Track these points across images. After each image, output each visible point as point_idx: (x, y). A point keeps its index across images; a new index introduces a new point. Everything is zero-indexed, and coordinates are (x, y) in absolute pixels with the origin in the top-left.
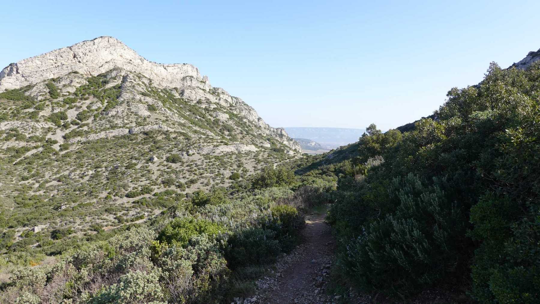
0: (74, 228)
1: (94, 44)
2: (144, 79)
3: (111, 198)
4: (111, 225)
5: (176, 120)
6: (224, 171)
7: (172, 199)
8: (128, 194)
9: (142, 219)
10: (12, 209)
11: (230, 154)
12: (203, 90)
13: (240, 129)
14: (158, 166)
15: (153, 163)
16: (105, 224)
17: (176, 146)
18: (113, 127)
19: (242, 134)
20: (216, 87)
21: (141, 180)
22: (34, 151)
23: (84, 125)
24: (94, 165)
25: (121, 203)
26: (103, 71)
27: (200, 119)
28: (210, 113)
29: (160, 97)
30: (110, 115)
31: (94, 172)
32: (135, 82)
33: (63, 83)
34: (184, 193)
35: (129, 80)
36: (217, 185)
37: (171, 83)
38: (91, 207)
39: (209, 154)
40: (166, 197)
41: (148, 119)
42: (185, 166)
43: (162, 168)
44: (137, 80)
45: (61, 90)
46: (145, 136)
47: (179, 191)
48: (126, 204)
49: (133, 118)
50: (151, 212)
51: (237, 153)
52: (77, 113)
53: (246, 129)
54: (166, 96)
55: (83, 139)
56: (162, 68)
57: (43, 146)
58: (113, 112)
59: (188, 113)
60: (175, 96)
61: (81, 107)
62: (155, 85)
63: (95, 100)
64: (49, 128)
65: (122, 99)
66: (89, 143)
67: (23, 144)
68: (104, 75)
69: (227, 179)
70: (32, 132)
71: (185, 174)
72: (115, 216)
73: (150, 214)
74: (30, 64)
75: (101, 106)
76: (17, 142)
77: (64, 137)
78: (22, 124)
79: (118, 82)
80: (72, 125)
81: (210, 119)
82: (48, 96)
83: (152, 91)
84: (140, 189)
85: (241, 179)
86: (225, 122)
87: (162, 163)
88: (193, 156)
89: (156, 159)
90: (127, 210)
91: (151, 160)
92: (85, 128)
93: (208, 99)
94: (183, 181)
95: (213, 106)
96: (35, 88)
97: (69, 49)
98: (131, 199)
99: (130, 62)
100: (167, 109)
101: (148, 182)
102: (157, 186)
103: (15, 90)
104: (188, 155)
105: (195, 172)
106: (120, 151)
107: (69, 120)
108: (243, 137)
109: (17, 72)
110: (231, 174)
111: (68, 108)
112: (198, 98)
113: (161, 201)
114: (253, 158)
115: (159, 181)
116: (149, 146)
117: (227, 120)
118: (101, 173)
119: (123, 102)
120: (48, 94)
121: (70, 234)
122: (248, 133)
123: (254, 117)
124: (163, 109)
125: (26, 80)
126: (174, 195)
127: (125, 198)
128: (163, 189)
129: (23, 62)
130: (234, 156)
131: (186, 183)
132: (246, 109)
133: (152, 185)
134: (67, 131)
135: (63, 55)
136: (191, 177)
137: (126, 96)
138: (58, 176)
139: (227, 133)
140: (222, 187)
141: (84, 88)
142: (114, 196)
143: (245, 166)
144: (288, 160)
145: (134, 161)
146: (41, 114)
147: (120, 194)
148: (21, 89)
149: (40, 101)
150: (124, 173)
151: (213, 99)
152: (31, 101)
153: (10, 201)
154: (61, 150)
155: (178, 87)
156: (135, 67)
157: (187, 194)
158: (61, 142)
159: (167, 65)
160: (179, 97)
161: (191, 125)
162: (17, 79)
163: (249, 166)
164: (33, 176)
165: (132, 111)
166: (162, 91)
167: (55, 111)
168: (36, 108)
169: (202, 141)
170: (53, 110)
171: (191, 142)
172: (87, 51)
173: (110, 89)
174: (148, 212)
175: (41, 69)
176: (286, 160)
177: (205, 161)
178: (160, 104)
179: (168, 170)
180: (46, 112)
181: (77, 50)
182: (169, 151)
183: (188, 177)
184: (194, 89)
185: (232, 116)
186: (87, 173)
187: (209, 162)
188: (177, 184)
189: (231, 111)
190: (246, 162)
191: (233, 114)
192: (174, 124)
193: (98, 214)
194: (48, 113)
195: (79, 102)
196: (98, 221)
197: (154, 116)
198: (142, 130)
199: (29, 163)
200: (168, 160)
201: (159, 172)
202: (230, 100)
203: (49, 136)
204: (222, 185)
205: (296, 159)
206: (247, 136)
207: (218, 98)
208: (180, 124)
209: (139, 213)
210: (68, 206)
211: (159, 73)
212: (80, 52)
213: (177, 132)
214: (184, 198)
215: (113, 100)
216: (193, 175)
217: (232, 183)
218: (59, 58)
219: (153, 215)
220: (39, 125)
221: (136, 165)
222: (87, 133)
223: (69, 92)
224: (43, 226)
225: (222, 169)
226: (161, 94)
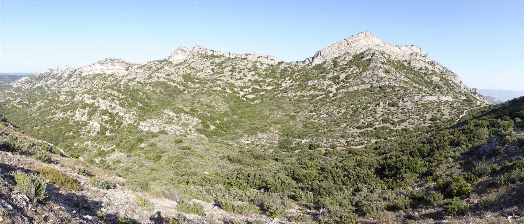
0: (321, 144)
1: (358, 36)
2: (385, 54)
3: (347, 128)
4: (342, 147)
5: (402, 79)
6: (427, 114)
7: (385, 133)
8: (358, 126)
9: (362, 145)
10: (300, 128)
11: (433, 102)
12: (424, 61)
13: (446, 87)
14: (382, 109)
15: (379, 106)
16: (339, 145)
17: (396, 95)
18: (362, 84)
19: (447, 90)
20: (433, 60)
21: (369, 117)
22: (321, 97)
23: (348, 82)
24: (347, 106)
25: (353, 132)
26: (362, 51)
27: (420, 80)
28: (427, 76)
29: (394, 65)
30: (362, 76)
31: (345, 111)
32: (379, 57)
33: (341, 59)
34: (395, 129)
35: (375, 55)
36: (420, 124)
37: (403, 57)
38: (335, 133)
39: (418, 102)
40: (382, 131)
41: (384, 78)
42: (399, 109)
43: (384, 110)
44: (380, 55)
45: (339, 63)
46: (380, 89)
47: (392, 127)
48: (355, 133)
49: (375, 78)
50: (369, 141)
51: (438, 102)
52: (346, 75)
53: (451, 87)
54: (398, 65)
55: (346, 91)
56: (397, 48)
57: (325, 94)
58: (364, 75)
59: (412, 76)
60: (405, 65)
61: (348, 72)
62: (392, 58)
63: (356, 67)
64: (330, 84)
65: (370, 67)
66: (348, 93)
67: (316, 93)
68: (362, 54)
69: (428, 120)
70: (322, 86)
71: (398, 115)
72: (346, 141)
73: (369, 142)
74: (326, 50)
75: (358, 71)
76: (314, 91)
77: (336, 89)
78: (318, 82)
79: (369, 57)
80: (341, 83)
81: (427, 80)
82: (333, 67)
83: (390, 61)
84: (366, 123)
85: (438, 121)
86: (437, 82)
87: (385, 107)
88: (407, 102)
89: (381, 104)
90: (354, 138)
91: (378, 104)
92: (348, 84)
93: (427, 67)
94: (396, 120)
95: (429, 72)
96: (327, 63)
97: (345, 41)
98: (359, 130)
99: (378, 45)
100: (397, 73)
101: (373, 119)
102: (378, 123)
103: (319, 65)
104: (403, 102)
105: (406, 114)
106: (363, 98)
107: (341, 80)
108: (448, 92)
109: (321, 55)
110: (431, 117)
111: (341, 73)
112: (420, 67)
113: (378, 134)
114: (450, 106)
115: (380, 119)
116: (381, 95)
117: (438, 81)
118: (349, 111)
119: (370, 68)
120: (333, 65)
121: (318, 148)
122: (451, 90)
123: (457, 80)
124: (394, 72)
125: (324, 59)
126: (388, 130)
127: (356, 129)
128: (381, 125)
129: (323, 50)
130: (436, 104)
131: (398, 122)
132: (452, 75)
133: (375, 122)
134: (339, 86)
135: (342, 44)
136: (402, 118)
137: (373, 64)
138: (327, 112)
139: (437, 89)
140: (423, 126)
141: (351, 61)
142: (350, 127)
143: (442, 111)
144: (475, 108)
145: (369, 105)
146: (328, 76)
147: (354, 126)
148: (322, 63)
149: (329, 70)
150: (361, 112)
151: (430, 67)
152: (324, 69)
153: (301, 123)
154: (333, 97)
155: (407, 60)
156: (381, 48)
157: (397, 130)
158: (334, 91)
159: (400, 46)
160: (408, 66)
161: (412, 83)
162: (320, 59)
163: (446, 112)
164: (316, 110)
165: (375, 73)
166: (396, 62)
167: (335, 75)
168: (326, 73)
169: (414, 92)
170: (334, 74)
171: (407, 93)
172: (354, 41)
173: (365, 61)
174: (367, 140)
175: (331, 52)
176: (474, 107)
177: (414, 106)
178: (393, 69)
179: (388, 112)
180: (330, 76)
181: (349, 41)
182: (391, 99)
183: (400, 117)
184: (418, 60)
185: (442, 79)
186: (341, 111)
187: (417, 107)
188: (392, 122)
189: (442, 76)
190: (444, 108)
191: (443, 77)
192: (400, 82)
193: (337, 138)
194: (331, 76)
195: (348, 69)
196: (336, 143)
197: (388, 76)
198: (379, 85)
199: (316, 103)
200: (389, 105)
201: (382, 113)
202: (441, 69)
203: (329, 88)
204: (423, 125)
205: (482, 107)
206: (451, 92)
207: (434, 67)
208: (405, 82)
209: (361, 141)
210: (323, 130)
211: (395, 51)
212: (350, 41)
213: (401, 87)
214: (395, 133)
215: (365, 67)
216: (404, 116)
217: (431, 123)
218: (340, 46)
219: (371, 143)
220: (325, 83)
221: (369, 107)
222: (348, 87)
223: (343, 64)
224: (307, 141)
225: (425, 113)
226: (396, 64)
